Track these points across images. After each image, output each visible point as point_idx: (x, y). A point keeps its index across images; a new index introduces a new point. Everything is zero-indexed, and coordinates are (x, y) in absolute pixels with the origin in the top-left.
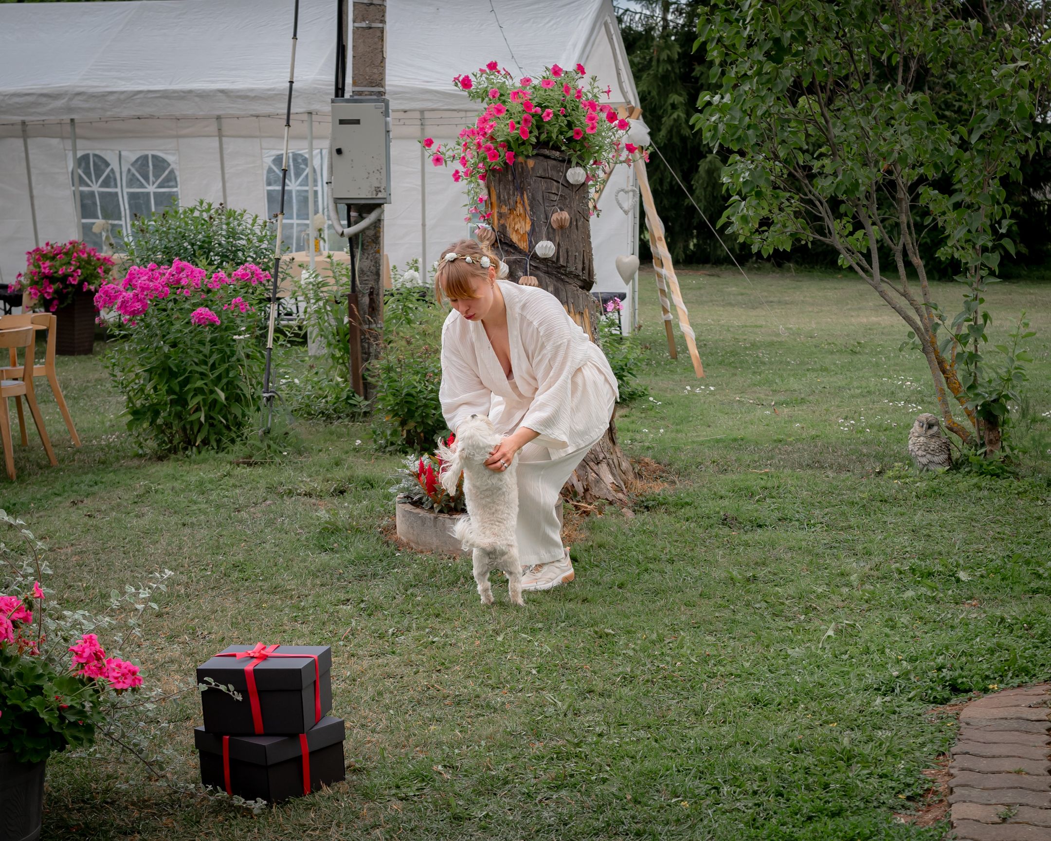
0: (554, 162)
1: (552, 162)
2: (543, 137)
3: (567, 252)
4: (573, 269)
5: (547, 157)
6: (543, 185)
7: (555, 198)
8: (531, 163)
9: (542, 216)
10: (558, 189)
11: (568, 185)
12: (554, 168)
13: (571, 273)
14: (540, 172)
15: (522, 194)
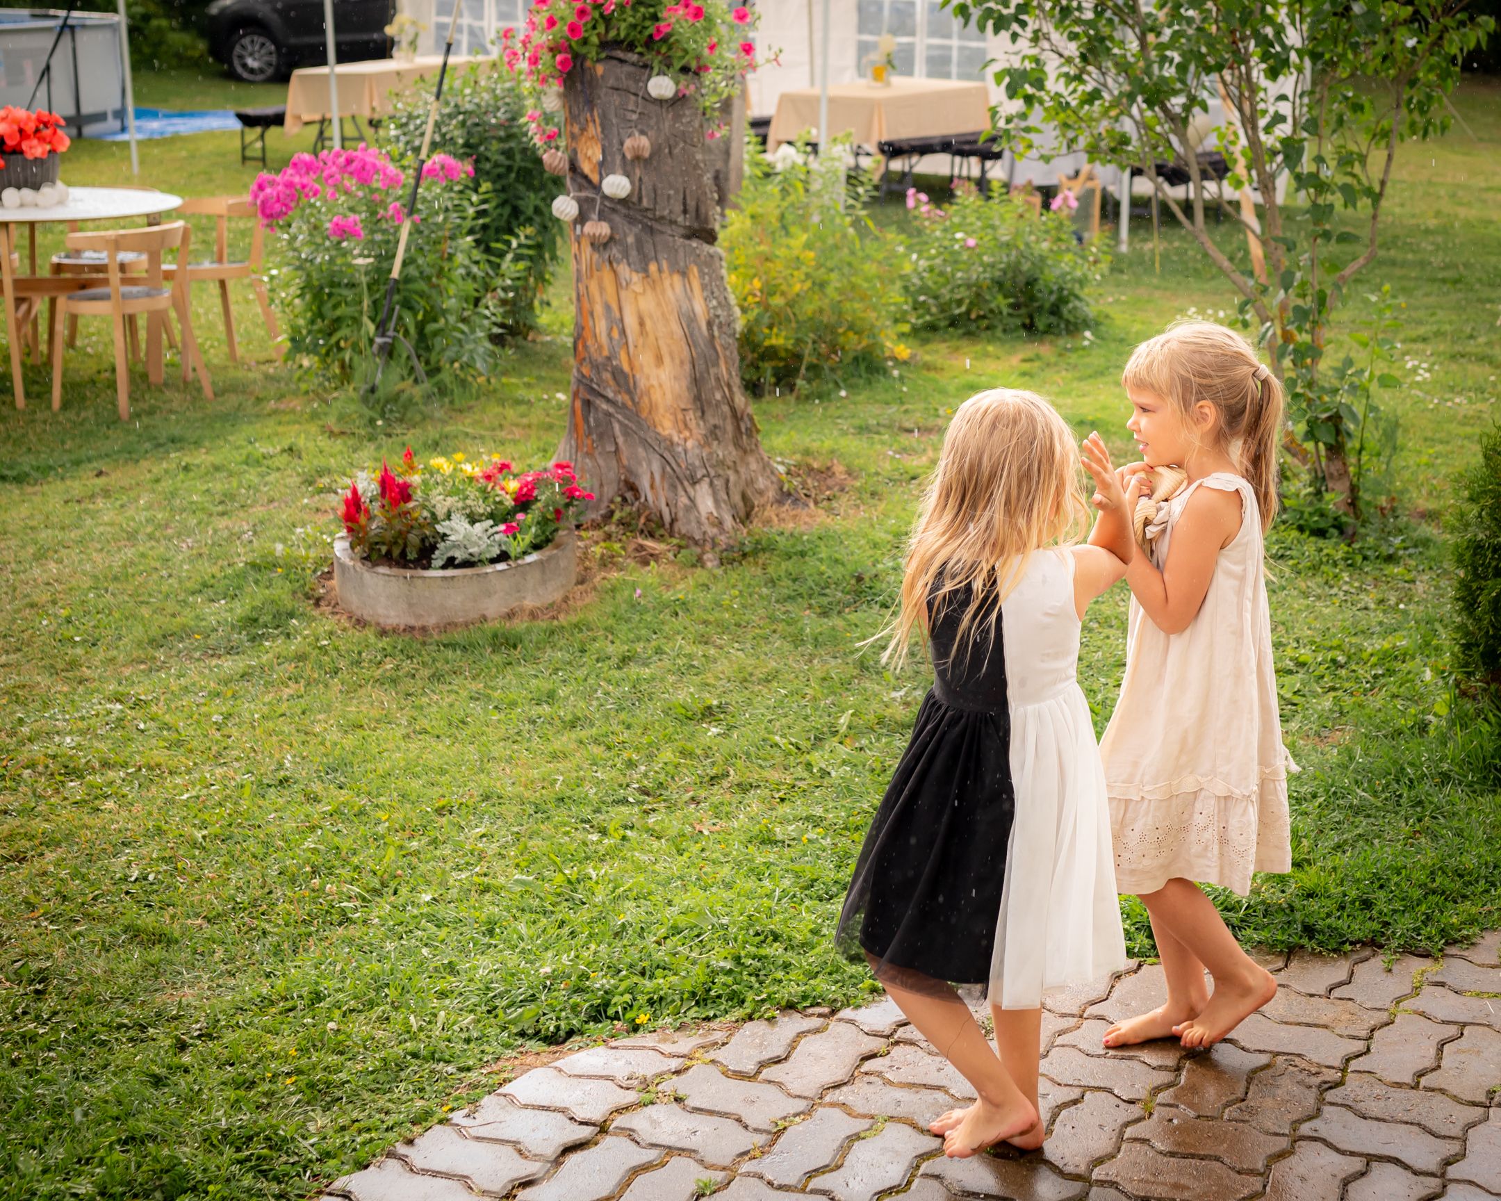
0: (631, 69)
1: (627, 68)
2: (612, 34)
3: (655, 191)
4: (666, 212)
5: (622, 61)
6: (616, 99)
7: (635, 117)
8: (600, 69)
9: (615, 141)
10: (637, 104)
11: (648, 99)
12: (629, 76)
13: (662, 218)
14: (611, 82)
15: (592, 111)
